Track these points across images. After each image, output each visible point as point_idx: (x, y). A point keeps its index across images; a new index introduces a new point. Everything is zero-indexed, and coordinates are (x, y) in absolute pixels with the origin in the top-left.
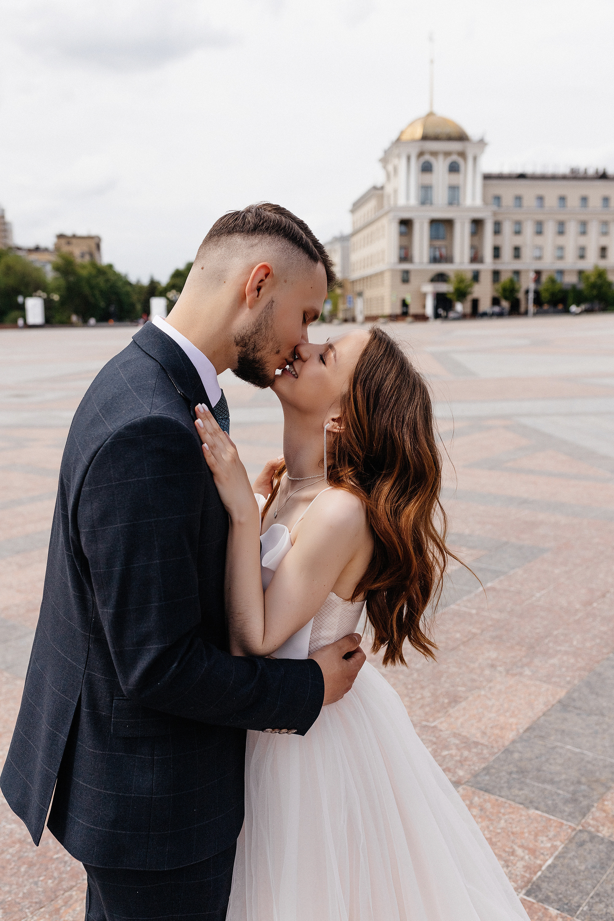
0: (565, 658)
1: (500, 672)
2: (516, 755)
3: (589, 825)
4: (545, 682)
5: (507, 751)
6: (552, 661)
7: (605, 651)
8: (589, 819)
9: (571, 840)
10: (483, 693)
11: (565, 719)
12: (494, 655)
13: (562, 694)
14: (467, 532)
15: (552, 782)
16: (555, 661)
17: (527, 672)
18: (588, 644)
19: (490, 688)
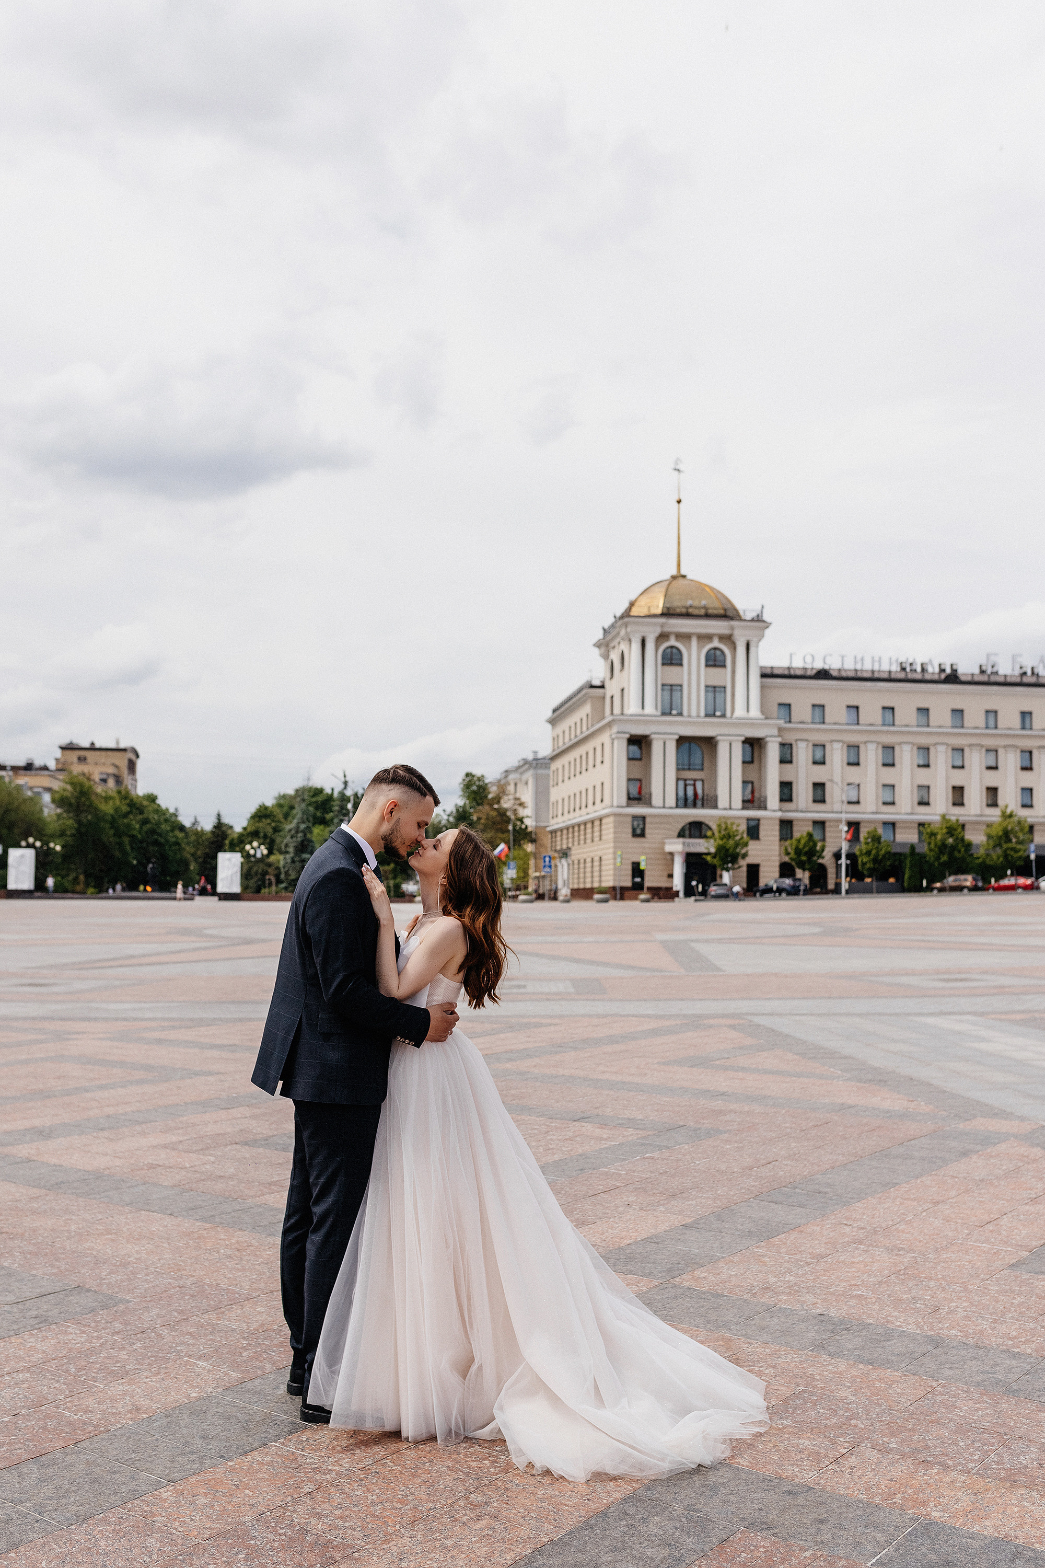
0: (704, 1201)
1: (635, 1209)
2: (628, 1251)
3: (676, 1281)
4: (675, 1214)
5: (619, 1248)
6: (691, 1202)
7: (746, 1196)
8: (677, 1279)
9: (655, 1287)
10: (611, 1220)
11: (685, 1234)
12: (632, 1199)
13: (688, 1221)
14: (640, 1117)
15: (654, 1263)
16: (694, 1202)
17: (662, 1208)
18: (732, 1193)
19: (621, 1217)
